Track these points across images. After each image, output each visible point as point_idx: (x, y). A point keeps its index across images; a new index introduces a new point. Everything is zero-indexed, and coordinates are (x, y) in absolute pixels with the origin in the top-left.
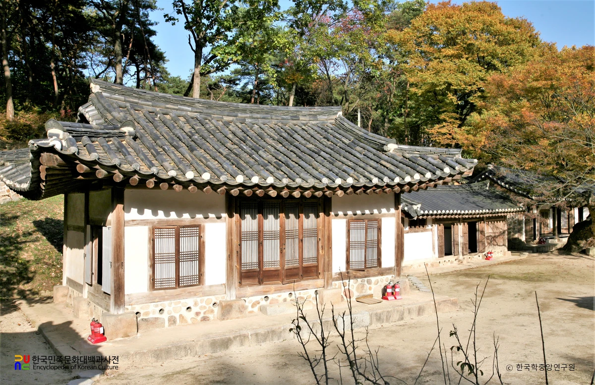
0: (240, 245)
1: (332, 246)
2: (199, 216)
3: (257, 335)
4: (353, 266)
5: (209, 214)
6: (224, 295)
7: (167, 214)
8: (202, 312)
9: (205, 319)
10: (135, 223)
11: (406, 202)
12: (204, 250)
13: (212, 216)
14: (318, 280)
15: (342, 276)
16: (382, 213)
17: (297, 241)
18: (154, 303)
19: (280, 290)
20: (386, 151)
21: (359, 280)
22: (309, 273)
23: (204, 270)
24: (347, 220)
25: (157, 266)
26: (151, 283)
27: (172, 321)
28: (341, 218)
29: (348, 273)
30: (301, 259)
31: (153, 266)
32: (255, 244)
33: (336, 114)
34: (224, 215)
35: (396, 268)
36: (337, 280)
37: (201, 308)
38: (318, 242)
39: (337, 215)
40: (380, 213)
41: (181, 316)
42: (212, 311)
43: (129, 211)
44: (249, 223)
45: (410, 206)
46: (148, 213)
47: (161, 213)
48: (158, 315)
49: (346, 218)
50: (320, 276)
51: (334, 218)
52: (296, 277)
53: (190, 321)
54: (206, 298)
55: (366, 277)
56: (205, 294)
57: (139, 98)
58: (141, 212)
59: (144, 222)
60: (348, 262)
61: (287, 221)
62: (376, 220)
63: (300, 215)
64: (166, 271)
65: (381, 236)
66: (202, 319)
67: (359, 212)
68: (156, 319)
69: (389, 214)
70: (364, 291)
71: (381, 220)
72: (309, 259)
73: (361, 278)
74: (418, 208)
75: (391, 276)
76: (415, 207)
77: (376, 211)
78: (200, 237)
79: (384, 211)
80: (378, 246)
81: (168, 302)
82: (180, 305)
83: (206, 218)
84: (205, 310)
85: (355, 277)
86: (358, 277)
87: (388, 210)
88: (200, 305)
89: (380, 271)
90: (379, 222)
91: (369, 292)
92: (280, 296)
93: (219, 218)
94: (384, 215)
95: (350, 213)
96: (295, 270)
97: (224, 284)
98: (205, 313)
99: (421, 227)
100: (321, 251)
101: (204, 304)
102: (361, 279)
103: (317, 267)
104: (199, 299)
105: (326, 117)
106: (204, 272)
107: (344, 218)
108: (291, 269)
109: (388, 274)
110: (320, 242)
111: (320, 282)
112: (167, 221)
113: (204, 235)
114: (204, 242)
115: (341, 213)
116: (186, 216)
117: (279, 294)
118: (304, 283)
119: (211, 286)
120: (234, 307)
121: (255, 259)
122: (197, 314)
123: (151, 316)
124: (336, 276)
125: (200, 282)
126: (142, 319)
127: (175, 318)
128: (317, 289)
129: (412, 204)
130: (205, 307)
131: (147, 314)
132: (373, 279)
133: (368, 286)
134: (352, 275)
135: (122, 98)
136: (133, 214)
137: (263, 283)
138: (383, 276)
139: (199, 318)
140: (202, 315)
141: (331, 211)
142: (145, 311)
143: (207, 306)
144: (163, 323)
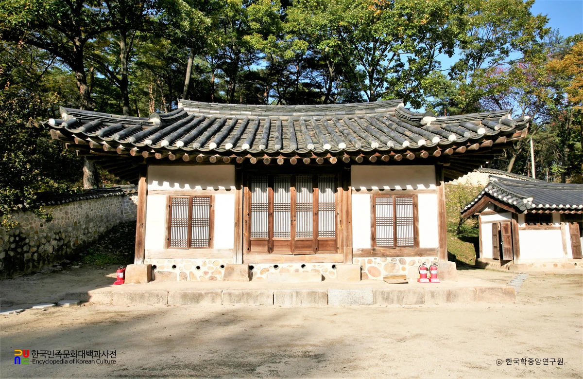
0: (249, 215)
1: (351, 221)
2: (210, 188)
3: (230, 294)
4: (380, 243)
5: (219, 187)
6: (231, 259)
7: (182, 186)
8: (210, 272)
9: (212, 278)
10: (156, 192)
11: (517, 196)
12: (214, 217)
13: (221, 188)
14: (336, 255)
15: (365, 253)
16: (418, 189)
17: (311, 214)
18: (168, 260)
19: (292, 261)
20: (423, 126)
21: (389, 259)
22: (326, 246)
23: (213, 235)
24: (372, 195)
25: (173, 229)
26: (166, 242)
27: (184, 276)
28: (363, 193)
29: (374, 250)
30: (316, 232)
31: (169, 229)
32: (265, 215)
33: (397, 105)
34: (233, 188)
35: (439, 249)
36: (359, 256)
37: (209, 268)
38: (336, 216)
39: (358, 190)
40: (415, 189)
41: (191, 273)
42: (220, 272)
43: (151, 183)
44: (260, 196)
45: (520, 200)
46: (166, 184)
47: (177, 185)
48: (171, 270)
49: (370, 193)
50: (338, 251)
51: (355, 193)
52: (310, 249)
53: (199, 279)
54: (214, 260)
55: (398, 256)
56: (213, 257)
57: (210, 109)
58: (161, 184)
59: (163, 192)
60: (373, 238)
61: (298, 194)
62: (411, 196)
63: (314, 189)
64: (181, 233)
65: (417, 214)
66: (210, 278)
67: (387, 188)
68: (170, 273)
69: (429, 190)
70: (395, 271)
71: (417, 196)
72: (326, 233)
73: (391, 256)
74: (528, 201)
75: (434, 257)
76: (525, 201)
77: (409, 187)
78: (211, 206)
79: (421, 187)
80: (414, 223)
81: (180, 259)
82: (191, 263)
83: (216, 190)
84: (213, 271)
85: (384, 255)
86: (388, 256)
87: (427, 186)
88: (208, 265)
89: (418, 251)
90: (414, 198)
91: (401, 273)
92: (291, 266)
93: (228, 190)
94: (422, 191)
95: (375, 188)
96: (307, 242)
97: (232, 249)
98: (212, 273)
99: (544, 224)
100: (339, 226)
101: (211, 265)
102: (392, 258)
103: (335, 241)
104: (207, 260)
105: (385, 109)
106: (213, 237)
107: (368, 193)
108: (303, 241)
109: (430, 255)
110: (338, 216)
111: (338, 256)
112: (182, 191)
113: (214, 205)
114: (213, 211)
115: (363, 188)
116: (198, 188)
117: (290, 264)
118: (319, 256)
119: (219, 250)
120: (235, 270)
121: (265, 229)
122: (206, 273)
123: (165, 270)
124: (358, 252)
125: (209, 245)
126: (159, 272)
127: (186, 274)
128: (334, 264)
129: (523, 198)
130: (212, 268)
131: (162, 267)
132: (408, 259)
133: (401, 266)
134: (379, 252)
135: (198, 110)
136: (154, 185)
137: (272, 252)
138: (422, 257)
139: (207, 277)
140: (210, 275)
141: (350, 186)
142: (160, 265)
143: (215, 268)
144: (176, 277)
